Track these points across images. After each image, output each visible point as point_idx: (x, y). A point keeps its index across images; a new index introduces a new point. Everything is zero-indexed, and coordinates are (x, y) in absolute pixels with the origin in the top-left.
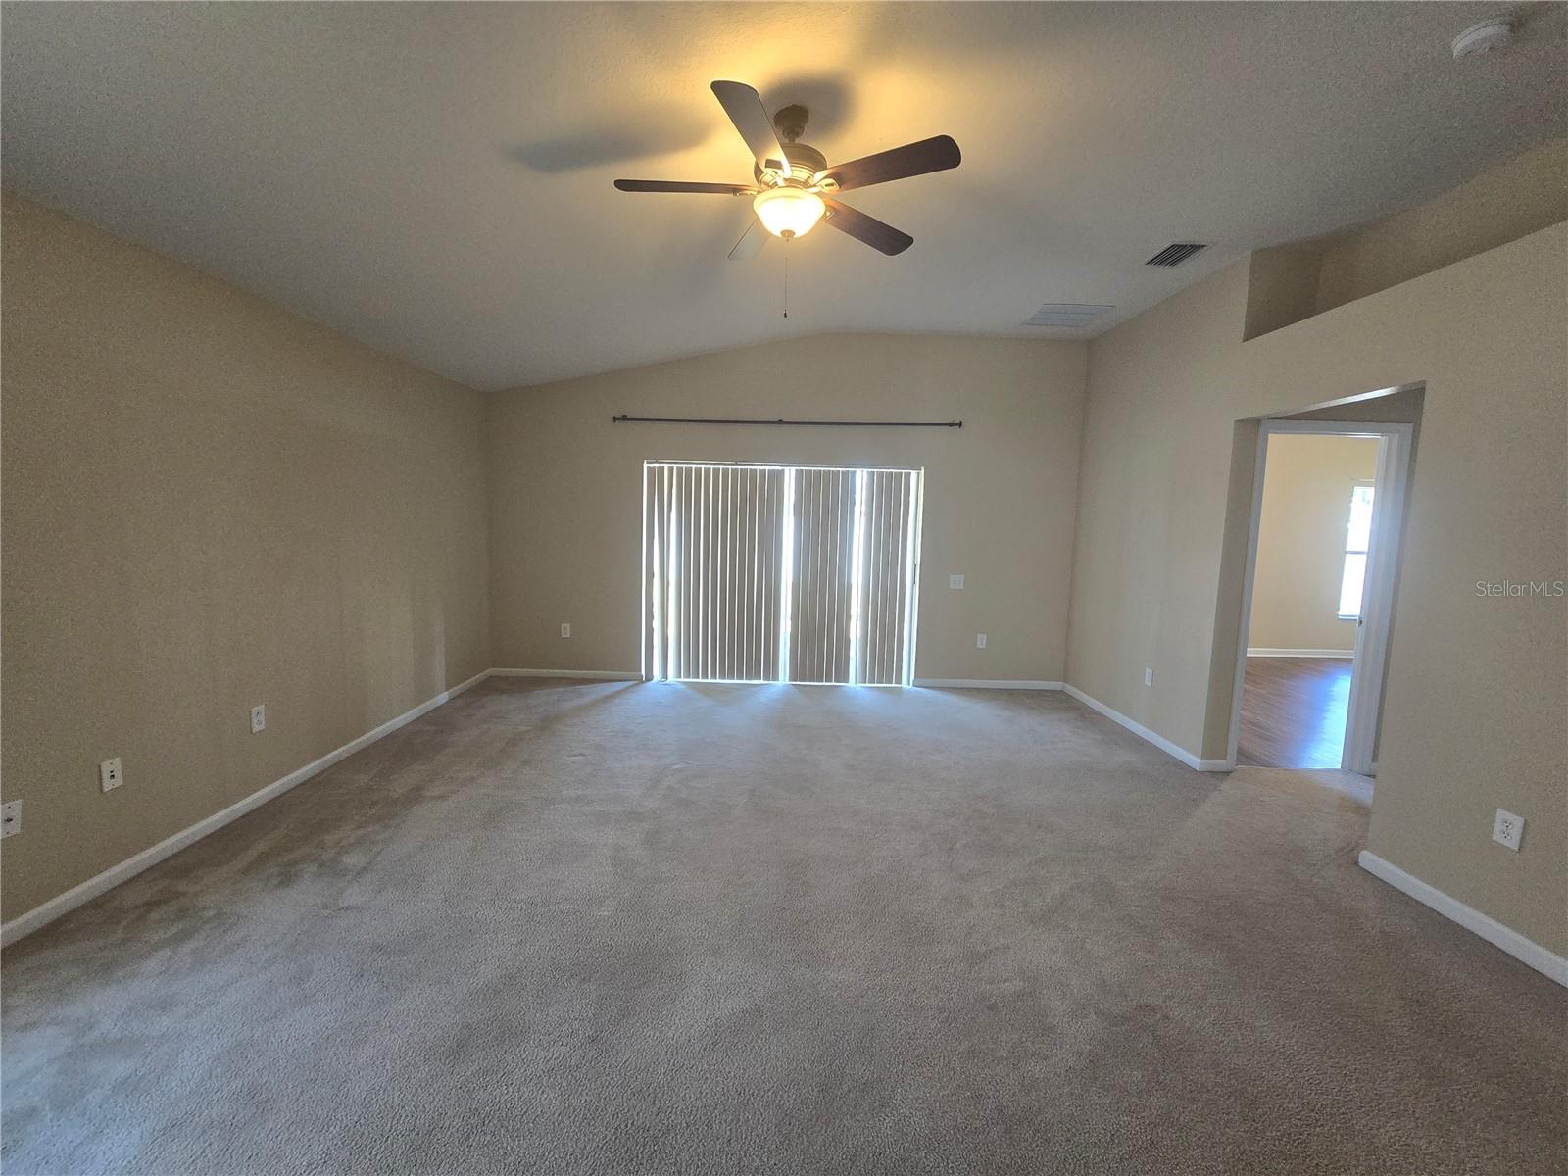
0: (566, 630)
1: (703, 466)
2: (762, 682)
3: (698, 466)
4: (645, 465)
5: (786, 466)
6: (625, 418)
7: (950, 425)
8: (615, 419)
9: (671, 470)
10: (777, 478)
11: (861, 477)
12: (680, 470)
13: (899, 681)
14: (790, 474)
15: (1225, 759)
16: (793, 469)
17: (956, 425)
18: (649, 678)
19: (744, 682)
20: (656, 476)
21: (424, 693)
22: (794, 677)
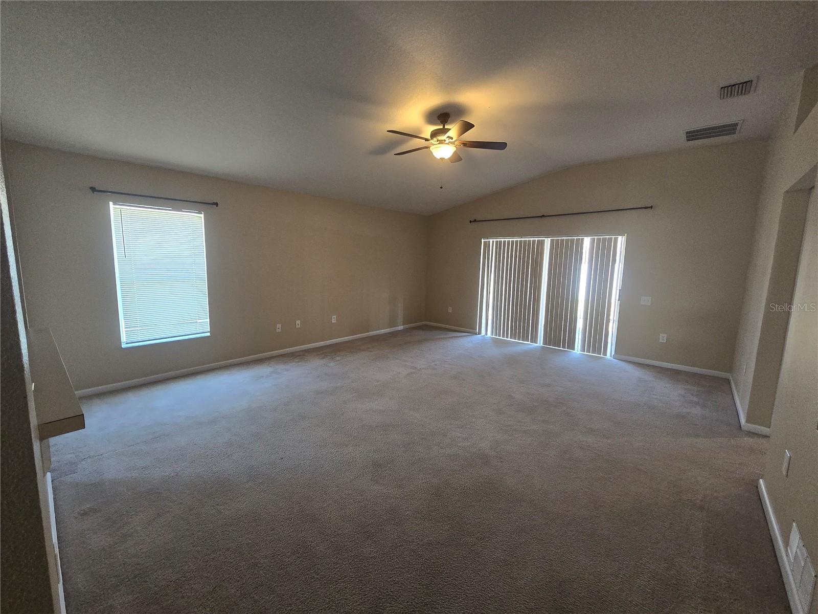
0: (450, 310)
1: (511, 240)
2: (529, 343)
3: (509, 239)
4: (483, 240)
5: (546, 238)
6: (475, 221)
7: (646, 208)
8: (471, 222)
9: (493, 242)
10: (541, 243)
11: (587, 241)
12: (497, 242)
13: (605, 354)
14: (547, 242)
15: (769, 428)
16: (549, 239)
17: (649, 207)
18: (480, 333)
19: (521, 341)
20: (487, 245)
21: (392, 324)
22: (545, 343)
